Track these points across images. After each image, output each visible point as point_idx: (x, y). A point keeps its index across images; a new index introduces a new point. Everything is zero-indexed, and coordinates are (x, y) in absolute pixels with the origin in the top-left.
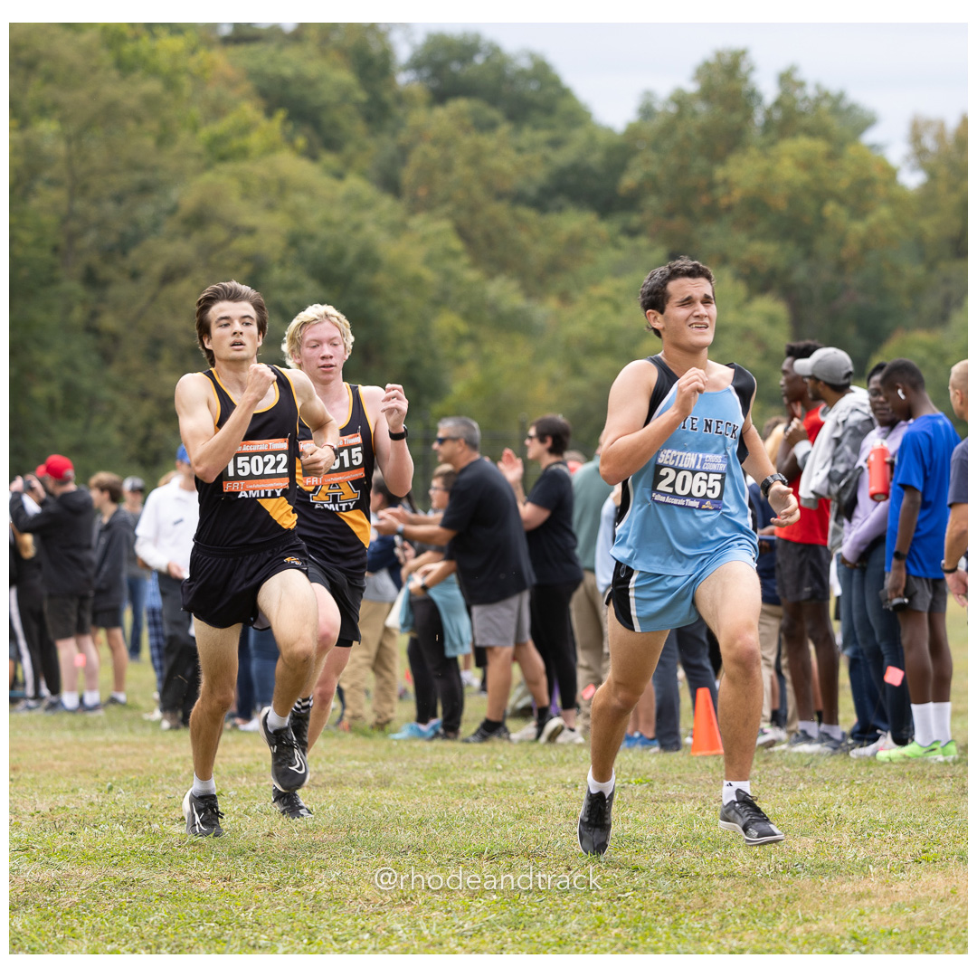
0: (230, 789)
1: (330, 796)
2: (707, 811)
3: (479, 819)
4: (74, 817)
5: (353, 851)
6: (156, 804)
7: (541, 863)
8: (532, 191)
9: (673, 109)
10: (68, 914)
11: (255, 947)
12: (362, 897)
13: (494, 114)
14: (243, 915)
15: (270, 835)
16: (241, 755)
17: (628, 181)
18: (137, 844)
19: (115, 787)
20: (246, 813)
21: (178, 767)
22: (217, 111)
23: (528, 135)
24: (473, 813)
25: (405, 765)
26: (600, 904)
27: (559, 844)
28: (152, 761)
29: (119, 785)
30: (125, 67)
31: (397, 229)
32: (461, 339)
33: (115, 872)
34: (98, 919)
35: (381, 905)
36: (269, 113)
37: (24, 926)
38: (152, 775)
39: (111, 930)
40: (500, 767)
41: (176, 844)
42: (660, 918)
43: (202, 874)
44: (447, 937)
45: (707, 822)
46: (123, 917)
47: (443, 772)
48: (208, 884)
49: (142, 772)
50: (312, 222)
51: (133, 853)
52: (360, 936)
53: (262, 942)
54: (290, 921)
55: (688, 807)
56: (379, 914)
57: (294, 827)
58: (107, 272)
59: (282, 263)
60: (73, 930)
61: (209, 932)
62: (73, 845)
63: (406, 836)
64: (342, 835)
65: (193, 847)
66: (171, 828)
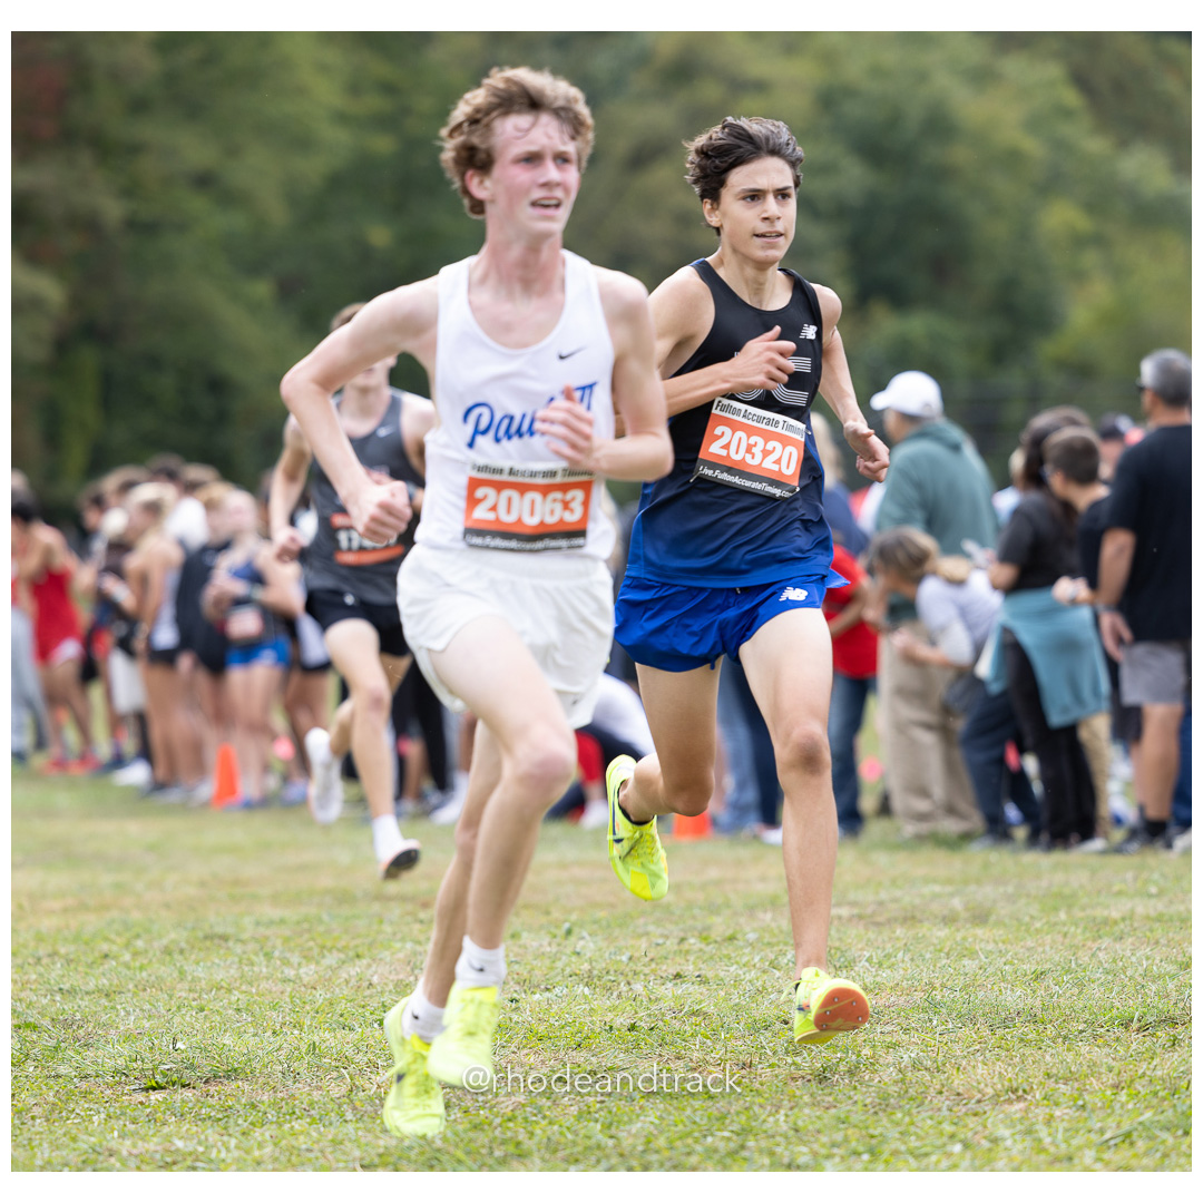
0: (747, 929)
1: (898, 939)
3: (1124, 969)
4: (515, 976)
5: (937, 1020)
6: (636, 955)
10: (510, 1120)
11: (791, 1166)
12: (950, 1089)
14: (771, 1119)
16: (763, 879)
18: (610, 1016)
19: (576, 930)
20: (774, 965)
24: (1114, 961)
25: (1010, 889)
29: (581, 926)
32: (1080, 242)
33: (580, 1056)
34: (556, 1128)
35: (979, 1101)
37: (445, 1140)
40: (1153, 890)
41: (669, 1014)
43: (708, 1058)
44: (1079, 1148)
46: (592, 1124)
47: (1067, 900)
49: (612, 906)
50: (854, 72)
52: (949, 1148)
53: (801, 1160)
54: (842, 1126)
56: (975, 1115)
60: (518, 1144)
61: (721, 1145)
62: (515, 1017)
63: (1013, 998)
64: (918, 996)
65: (694, 1018)
66: (661, 991)
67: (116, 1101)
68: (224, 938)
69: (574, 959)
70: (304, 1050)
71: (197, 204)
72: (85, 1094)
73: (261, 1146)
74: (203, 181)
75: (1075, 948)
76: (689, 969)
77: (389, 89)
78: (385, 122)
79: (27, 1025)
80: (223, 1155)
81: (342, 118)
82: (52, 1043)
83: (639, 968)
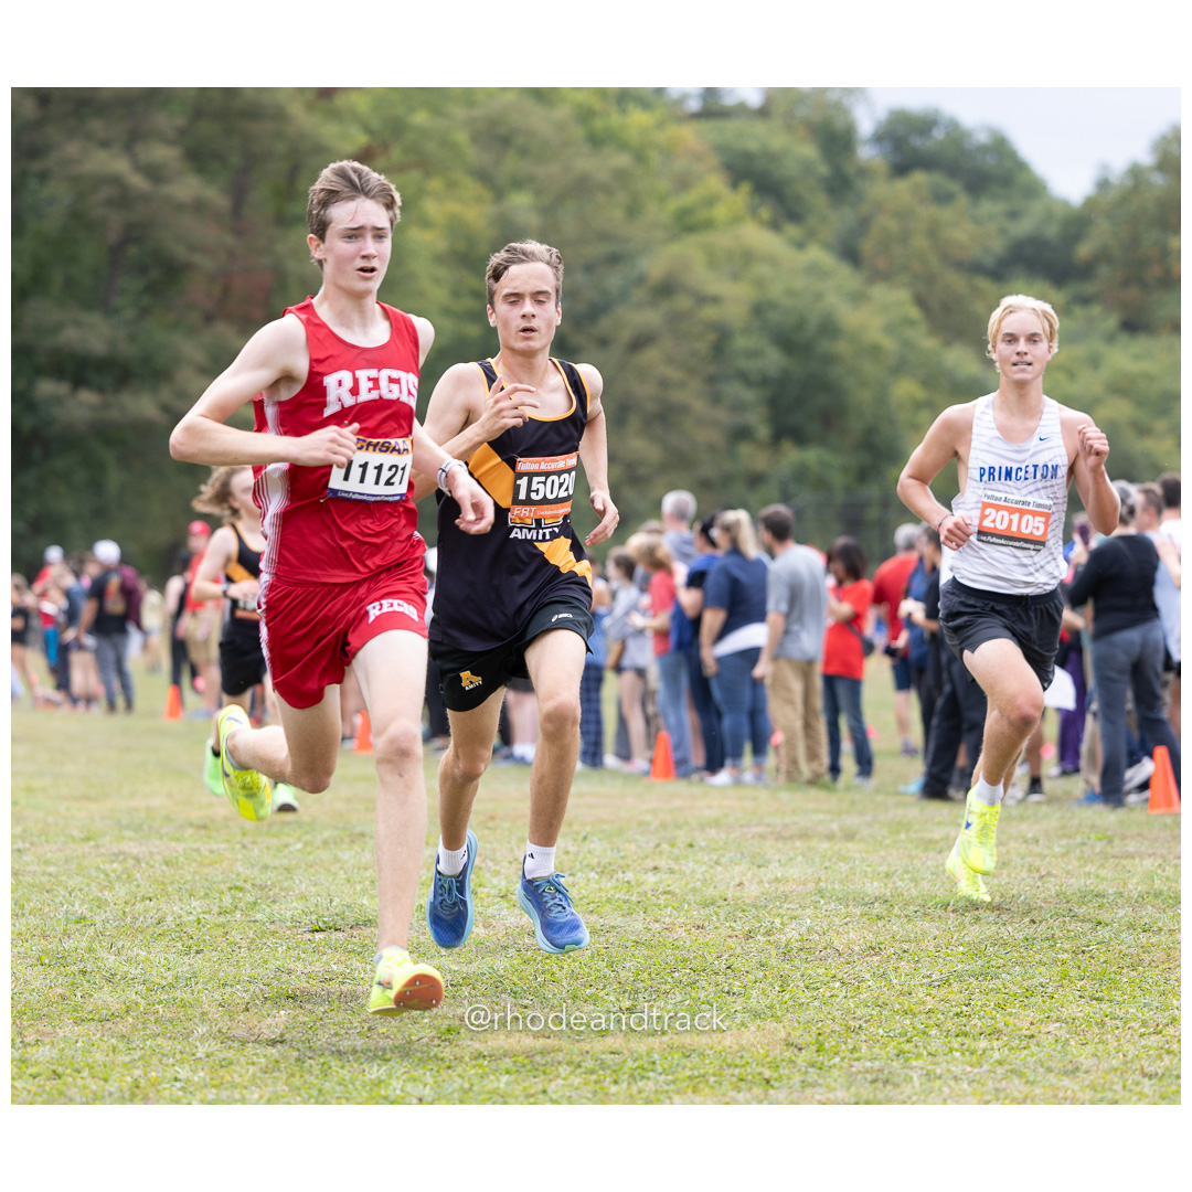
0: (700, 839)
1: (797, 848)
2: (1167, 868)
5: (822, 902)
7: (1004, 917)
8: (989, 261)
9: (1129, 183)
13: (954, 186)
14: (716, 962)
15: (740, 884)
16: (709, 807)
17: (1084, 250)
18: (612, 892)
19: (590, 837)
20: (717, 863)
21: (648, 818)
22: (683, 183)
23: (989, 207)
24: (937, 866)
25: (869, 818)
26: (1065, 956)
27: (1023, 898)
28: (623, 812)
29: (592, 834)
30: (596, 141)
31: (858, 298)
35: (851, 955)
36: (735, 185)
38: (624, 825)
39: (589, 975)
41: (650, 893)
42: (1124, 971)
43: (675, 922)
44: (916, 987)
45: (1168, 879)
47: (905, 826)
49: (613, 822)
50: (776, 291)
51: (609, 900)
53: (735, 990)
55: (1148, 863)
59: (746, 331)
63: (873, 888)
65: (666, 896)
66: (643, 877)
67: (293, 938)
68: (363, 835)
69: (588, 856)
72: (273, 933)
75: (911, 857)
76: (663, 864)
79: (236, 888)
80: (362, 976)
82: (252, 899)
83: (630, 862)
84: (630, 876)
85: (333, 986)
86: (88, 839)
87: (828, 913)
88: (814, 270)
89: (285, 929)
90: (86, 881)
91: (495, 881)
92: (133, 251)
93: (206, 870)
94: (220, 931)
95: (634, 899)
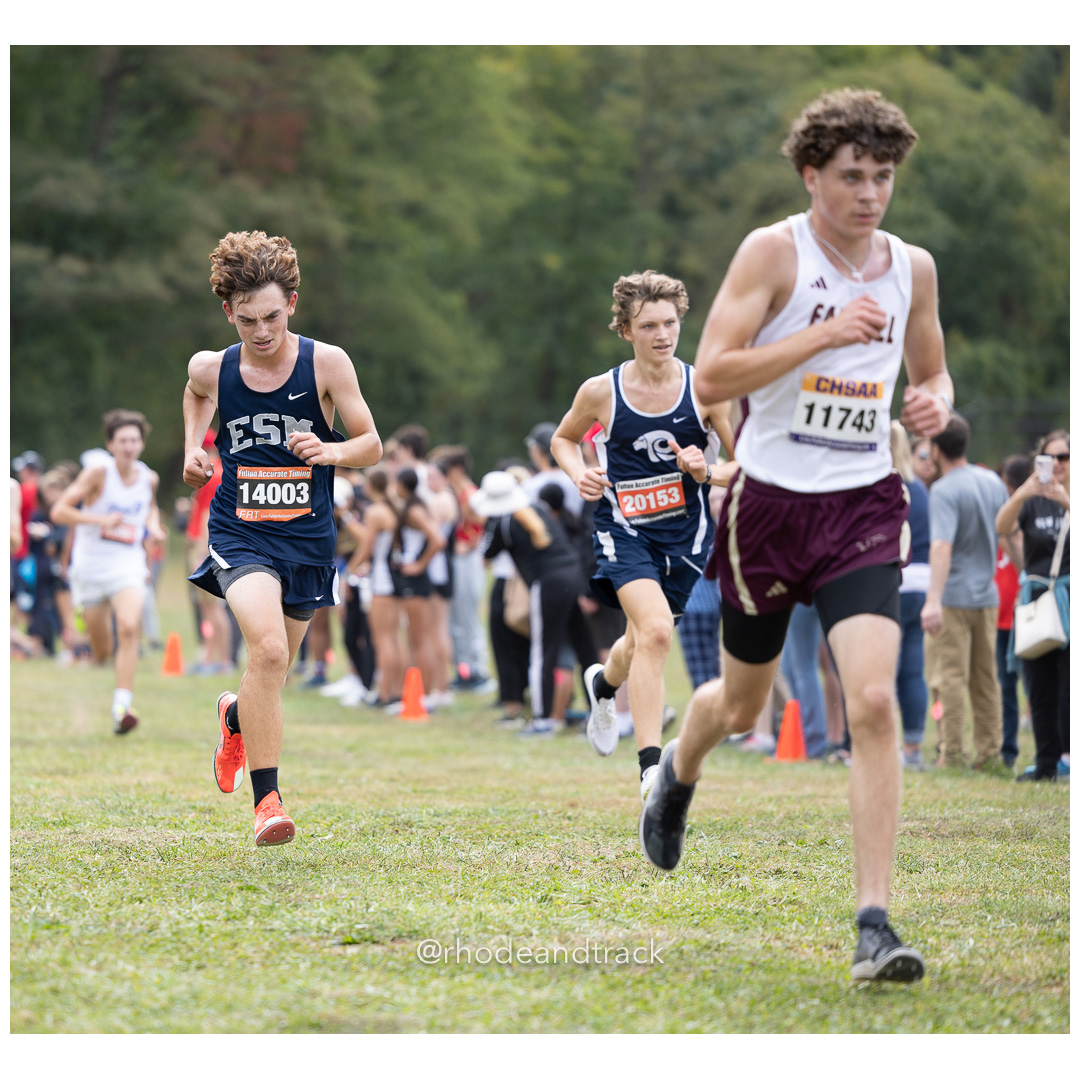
0: (836, 836)
1: (959, 849)
5: (989, 917)
6: (744, 852)
11: (869, 1030)
12: (1000, 974)
18: (723, 901)
19: (695, 830)
21: (771, 808)
28: (739, 800)
29: (700, 828)
33: (698, 933)
34: (676, 990)
35: (1024, 985)
37: (586, 996)
38: (740, 817)
41: (771, 902)
43: (802, 939)
46: (706, 989)
48: (810, 952)
49: (727, 813)
50: (944, 142)
51: (718, 911)
57: (916, 886)
58: (691, 200)
60: (646, 1003)
61: (812, 1011)
62: (646, 900)
64: (975, 897)
65: (796, 907)
66: (764, 882)
67: (319, 952)
68: (409, 824)
69: (694, 853)
70: (472, 917)
71: (406, 229)
72: (295, 945)
73: (436, 994)
74: (412, 211)
76: (788, 865)
77: (565, 142)
78: (559, 170)
79: (249, 888)
81: (526, 164)
82: (268, 903)
83: (747, 864)
84: (745, 880)
85: (368, 1013)
86: (65, 824)
87: (997, 932)
88: (994, 116)
89: (308, 940)
90: (60, 876)
91: (575, 884)
92: (130, 82)
93: (210, 864)
94: (228, 941)
95: (750, 910)
